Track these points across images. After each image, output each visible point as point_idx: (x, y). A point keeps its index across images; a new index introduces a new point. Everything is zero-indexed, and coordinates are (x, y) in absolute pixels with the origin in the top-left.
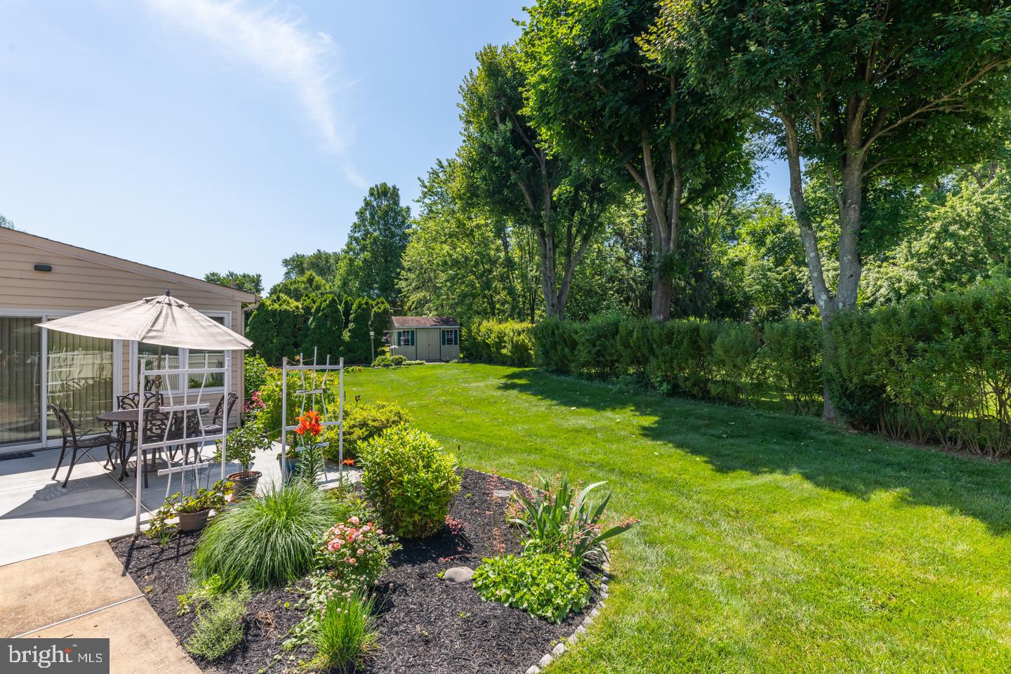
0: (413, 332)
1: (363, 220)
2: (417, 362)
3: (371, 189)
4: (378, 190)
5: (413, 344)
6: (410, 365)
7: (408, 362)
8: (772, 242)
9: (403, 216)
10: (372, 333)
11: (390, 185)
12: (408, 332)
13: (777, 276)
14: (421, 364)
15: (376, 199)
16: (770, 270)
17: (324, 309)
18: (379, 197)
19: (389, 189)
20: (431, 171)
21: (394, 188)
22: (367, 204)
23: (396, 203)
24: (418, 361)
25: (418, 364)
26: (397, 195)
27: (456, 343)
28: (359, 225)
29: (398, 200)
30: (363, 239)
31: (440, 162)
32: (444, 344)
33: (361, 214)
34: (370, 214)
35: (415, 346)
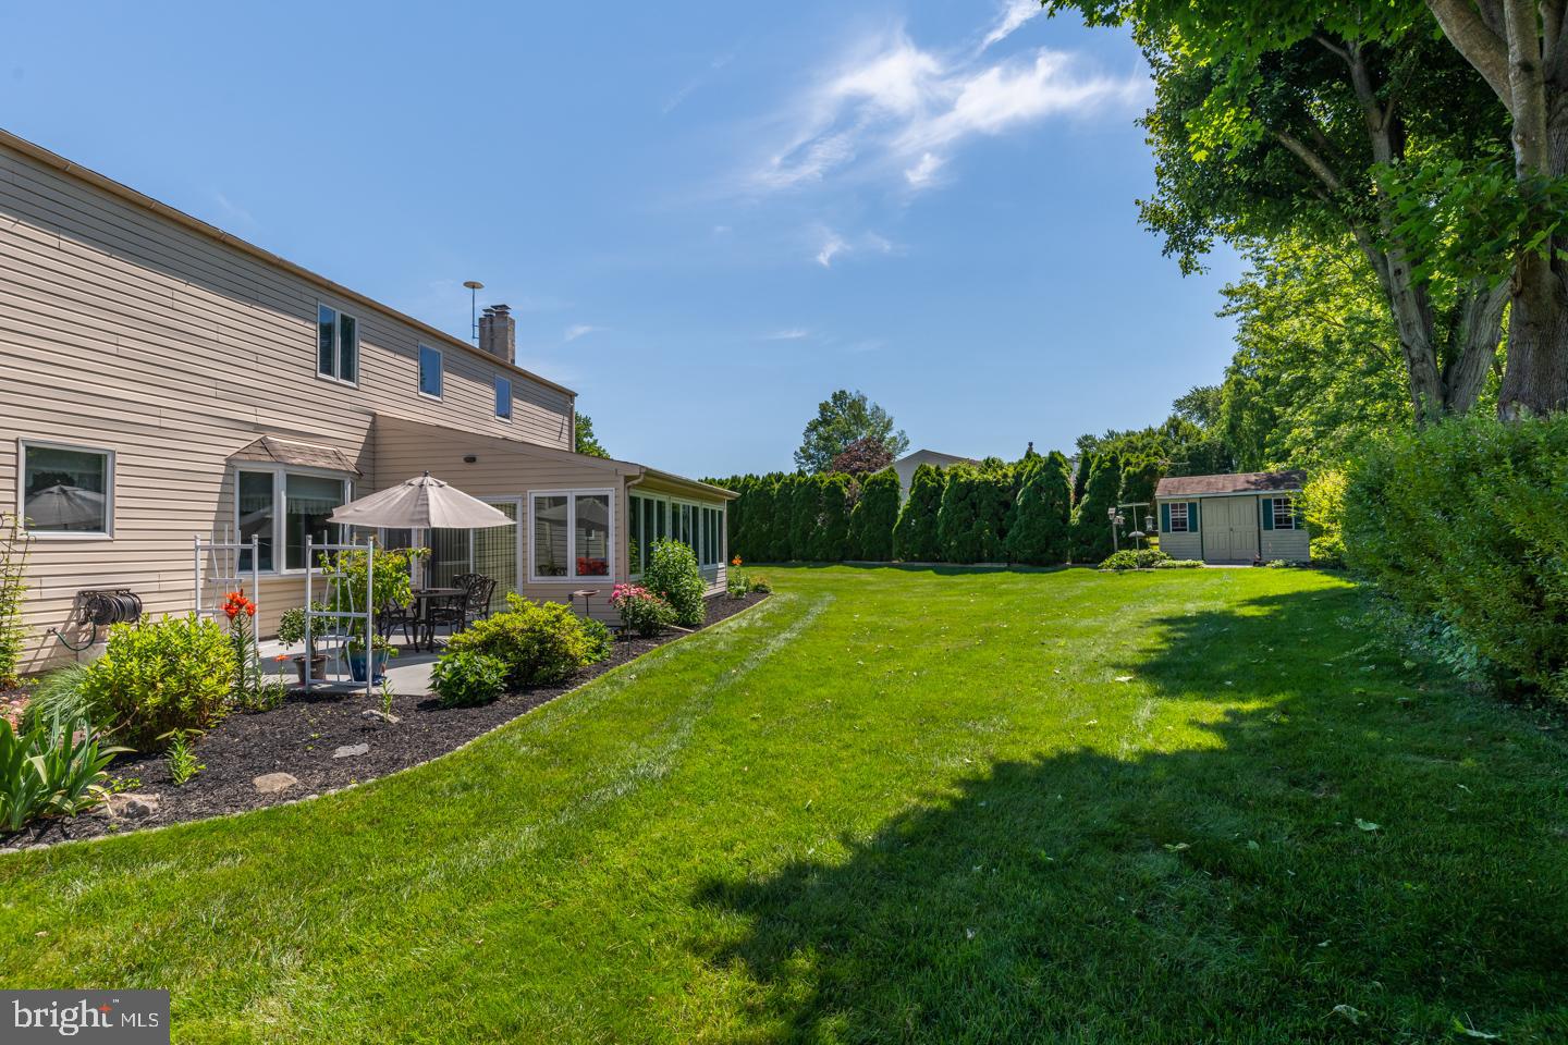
0: (1193, 507)
2: (1184, 563)
5: (1194, 528)
6: (1168, 567)
7: (1166, 562)
10: (1111, 511)
12: (1182, 506)
14: (1193, 566)
17: (1038, 473)
24: (1189, 562)
25: (1187, 566)
32: (1268, 526)
35: (1199, 533)
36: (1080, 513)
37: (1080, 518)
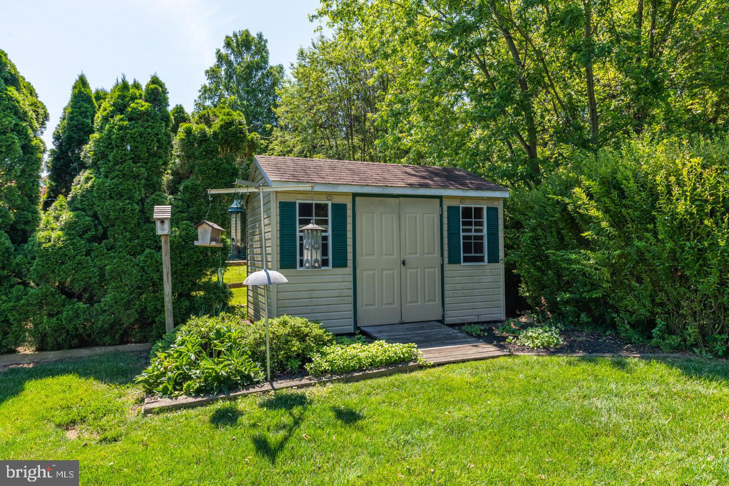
0: (340, 209)
1: (216, 82)
3: (227, 38)
4: (237, 40)
5: (340, 262)
9: (273, 78)
10: (162, 212)
15: (234, 53)
18: (238, 50)
19: (253, 38)
21: (260, 38)
22: (222, 59)
23: (265, 60)
26: (265, 49)
27: (494, 259)
28: (211, 89)
29: (267, 55)
32: (454, 260)
33: (212, 74)
34: (226, 71)
35: (349, 270)
36: (67, 216)
37: (69, 228)
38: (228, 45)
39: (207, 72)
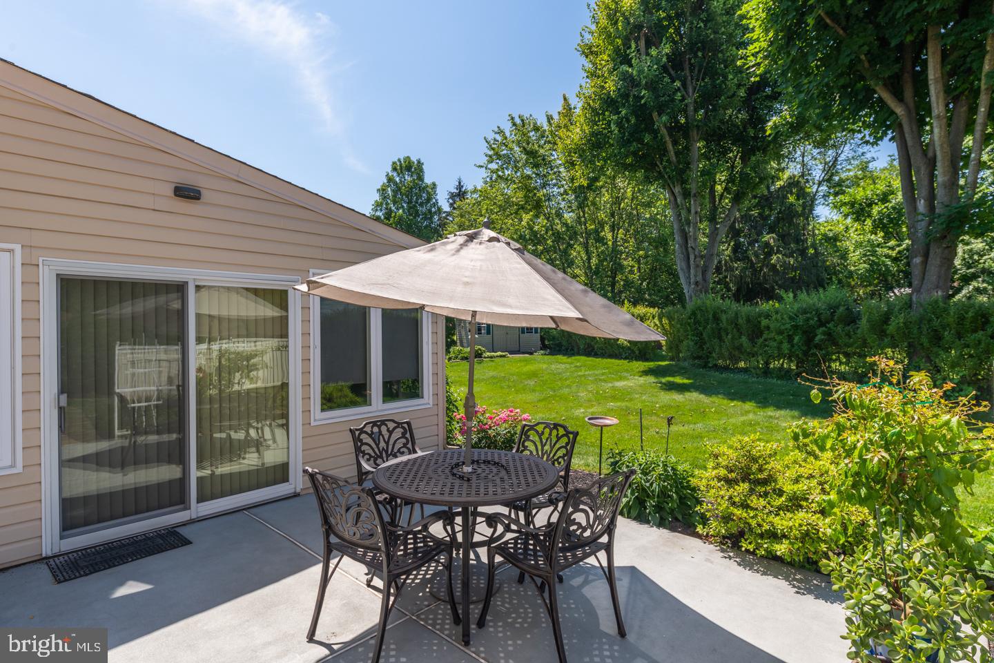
1: (385, 197)
2: (498, 354)
3: (394, 163)
4: (401, 165)
6: (492, 357)
8: (879, 212)
9: (428, 193)
11: (414, 159)
13: (890, 252)
14: (504, 356)
15: (399, 175)
16: (878, 245)
18: (402, 172)
19: (413, 163)
20: (496, 130)
21: (419, 162)
22: (390, 180)
23: (421, 178)
24: (500, 353)
25: (501, 356)
26: (422, 170)
27: (536, 332)
28: (382, 204)
29: (423, 175)
30: (385, 218)
31: (512, 118)
33: (382, 191)
34: (393, 191)
38: (395, 169)
39: (378, 190)
